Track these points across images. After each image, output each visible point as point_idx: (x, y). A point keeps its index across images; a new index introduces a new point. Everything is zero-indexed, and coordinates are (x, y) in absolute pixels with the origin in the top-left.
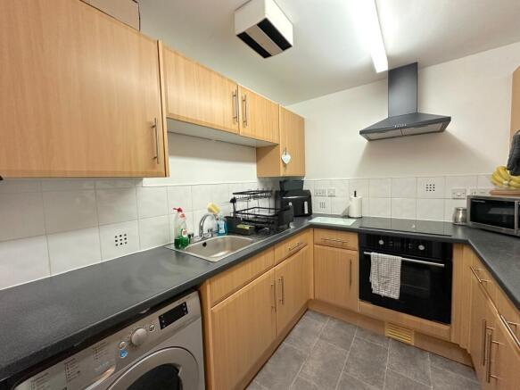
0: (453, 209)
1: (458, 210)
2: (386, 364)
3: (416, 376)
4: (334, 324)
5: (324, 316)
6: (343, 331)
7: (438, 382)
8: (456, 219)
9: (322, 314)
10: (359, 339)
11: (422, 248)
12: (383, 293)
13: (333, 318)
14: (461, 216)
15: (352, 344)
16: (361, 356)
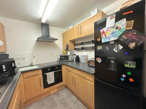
0: (57, 59)
1: (58, 58)
2: (55, 100)
3: (61, 97)
4: (36, 104)
5: (31, 104)
6: (40, 103)
7: (64, 94)
8: (58, 60)
9: (29, 105)
10: (46, 101)
11: (57, 68)
12: (51, 83)
13: (34, 102)
14: (59, 59)
15: (45, 103)
16: (49, 104)
